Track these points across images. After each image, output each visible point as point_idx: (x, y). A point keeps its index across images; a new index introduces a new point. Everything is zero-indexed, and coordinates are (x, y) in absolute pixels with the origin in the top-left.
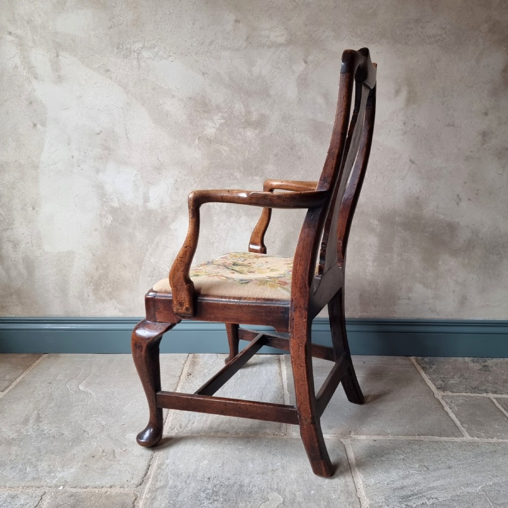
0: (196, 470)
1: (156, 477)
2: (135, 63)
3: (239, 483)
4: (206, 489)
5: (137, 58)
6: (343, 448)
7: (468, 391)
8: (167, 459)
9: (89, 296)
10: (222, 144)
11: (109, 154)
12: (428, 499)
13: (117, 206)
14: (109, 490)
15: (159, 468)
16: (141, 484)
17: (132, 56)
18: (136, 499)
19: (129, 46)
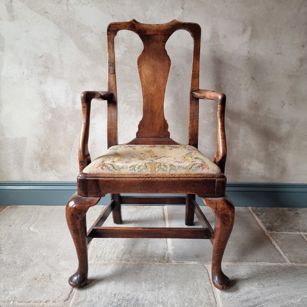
0: (107, 288)
2: (65, 7)
4: (113, 303)
5: (67, 4)
6: (206, 272)
7: (287, 230)
9: (37, 167)
10: (125, 65)
11: (48, 71)
13: (55, 107)
14: (45, 304)
16: (67, 300)
17: (63, 3)
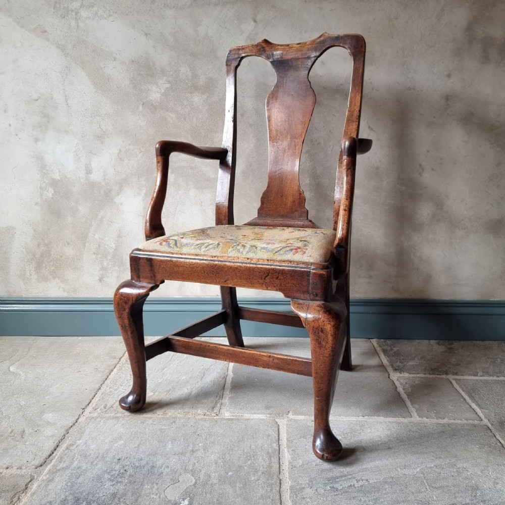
0: (108, 451)
1: (61, 458)
2: (73, 23)
3: (151, 464)
4: (112, 470)
5: (76, 18)
6: (277, 429)
7: (426, 372)
8: (80, 439)
9: (31, 275)
10: (167, 111)
11: (48, 122)
12: (358, 481)
13: (58, 178)
14: (5, 471)
15: (67, 448)
16: (41, 466)
17: (69, 16)
18: (31, 481)
19: (66, 5)
